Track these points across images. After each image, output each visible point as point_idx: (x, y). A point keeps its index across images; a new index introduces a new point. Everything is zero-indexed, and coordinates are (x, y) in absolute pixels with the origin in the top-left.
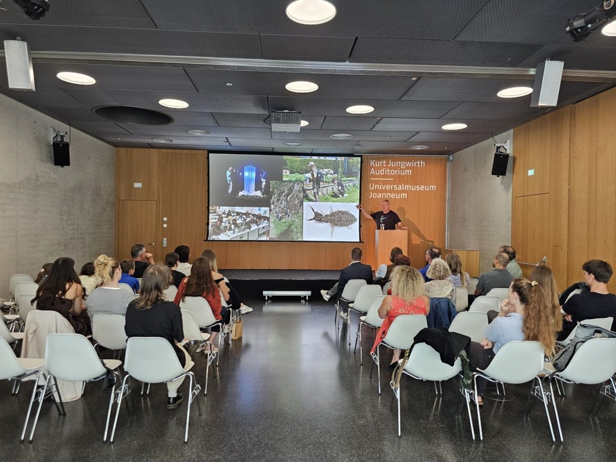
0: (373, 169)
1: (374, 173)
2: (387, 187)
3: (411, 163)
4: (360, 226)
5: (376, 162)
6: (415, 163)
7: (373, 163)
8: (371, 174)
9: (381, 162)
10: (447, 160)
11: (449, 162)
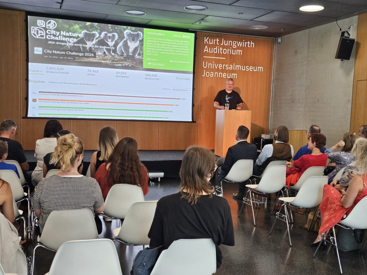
0: (206, 47)
2: (219, 66)
3: (242, 42)
4: (193, 105)
5: (210, 39)
6: (246, 43)
7: (206, 40)
8: (204, 52)
9: (214, 40)
10: (274, 42)
11: (275, 44)
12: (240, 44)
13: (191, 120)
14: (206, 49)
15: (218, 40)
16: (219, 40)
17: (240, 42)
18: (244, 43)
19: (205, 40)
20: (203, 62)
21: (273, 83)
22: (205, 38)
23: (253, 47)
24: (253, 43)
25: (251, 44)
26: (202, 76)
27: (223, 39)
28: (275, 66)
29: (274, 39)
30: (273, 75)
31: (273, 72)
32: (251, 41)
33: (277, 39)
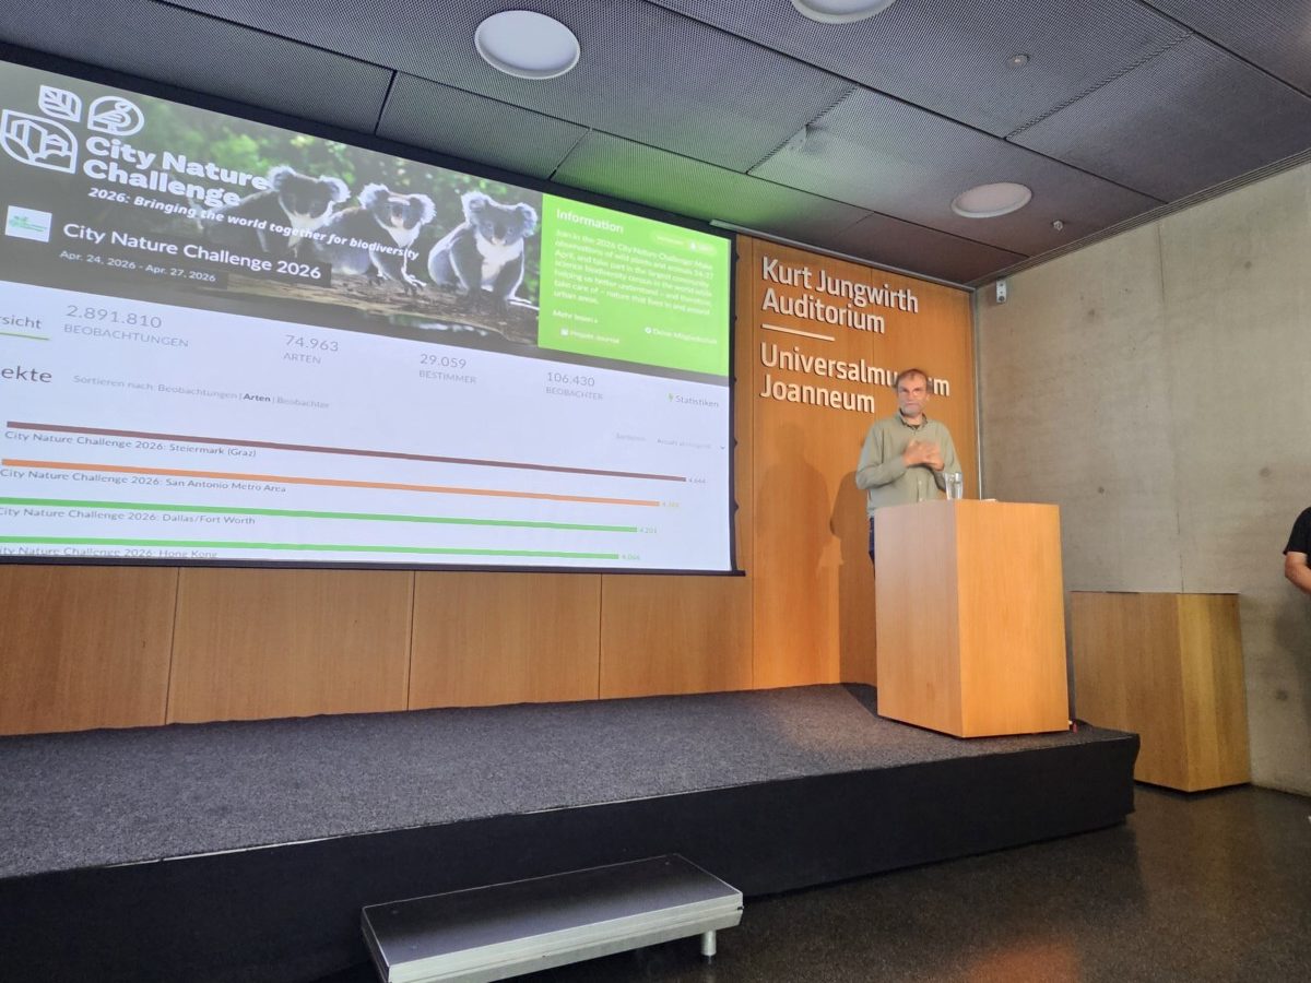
0: (771, 292)
1: (775, 305)
2: (817, 366)
3: (881, 291)
4: (734, 507)
5: (781, 268)
6: (893, 294)
7: (770, 269)
8: (765, 308)
9: (797, 272)
10: (972, 303)
11: (977, 307)
12: (876, 296)
13: (727, 567)
14: (771, 300)
15: (807, 273)
16: (810, 274)
17: (875, 290)
18: (887, 293)
19: (766, 268)
20: (764, 345)
21: (981, 434)
22: (765, 259)
23: (916, 311)
24: (914, 298)
25: (910, 298)
26: (763, 395)
27: (823, 273)
28: (984, 379)
29: (970, 292)
30: (981, 411)
31: (980, 401)
32: (909, 291)
33: (982, 290)
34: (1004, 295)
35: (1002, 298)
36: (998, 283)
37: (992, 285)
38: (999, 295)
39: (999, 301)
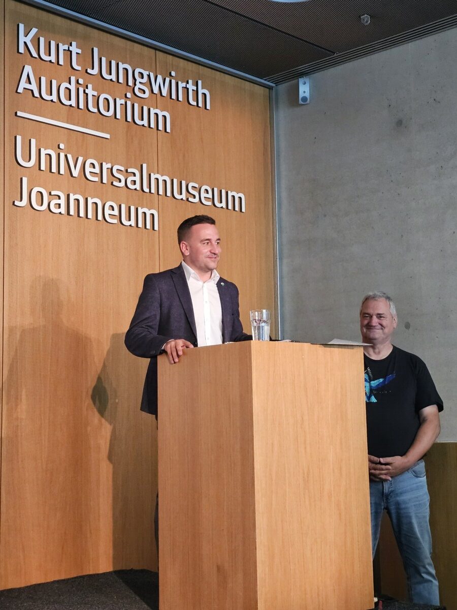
0: (28, 69)
1: (34, 87)
2: (88, 169)
3: (167, 80)
5: (42, 40)
6: (181, 85)
7: (28, 40)
8: (20, 90)
9: (62, 47)
10: (272, 103)
11: (277, 107)
12: (161, 85)
14: (28, 80)
15: (74, 49)
16: (79, 51)
17: (160, 79)
18: (174, 82)
19: (22, 39)
20: (19, 138)
21: (281, 259)
22: (22, 26)
23: (208, 107)
24: (206, 92)
25: (201, 91)
26: (17, 203)
27: (96, 50)
28: (284, 195)
29: (270, 88)
30: (281, 232)
31: (280, 219)
32: (200, 82)
33: (283, 88)
34: (307, 95)
35: (305, 99)
36: (301, 81)
37: (294, 82)
38: (301, 95)
39: (301, 102)
